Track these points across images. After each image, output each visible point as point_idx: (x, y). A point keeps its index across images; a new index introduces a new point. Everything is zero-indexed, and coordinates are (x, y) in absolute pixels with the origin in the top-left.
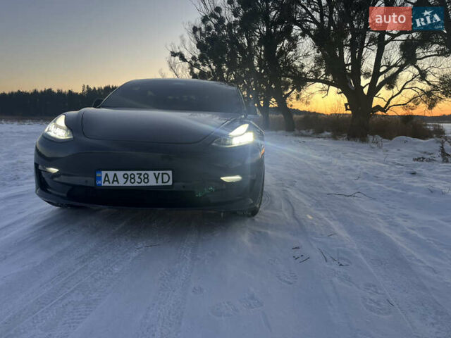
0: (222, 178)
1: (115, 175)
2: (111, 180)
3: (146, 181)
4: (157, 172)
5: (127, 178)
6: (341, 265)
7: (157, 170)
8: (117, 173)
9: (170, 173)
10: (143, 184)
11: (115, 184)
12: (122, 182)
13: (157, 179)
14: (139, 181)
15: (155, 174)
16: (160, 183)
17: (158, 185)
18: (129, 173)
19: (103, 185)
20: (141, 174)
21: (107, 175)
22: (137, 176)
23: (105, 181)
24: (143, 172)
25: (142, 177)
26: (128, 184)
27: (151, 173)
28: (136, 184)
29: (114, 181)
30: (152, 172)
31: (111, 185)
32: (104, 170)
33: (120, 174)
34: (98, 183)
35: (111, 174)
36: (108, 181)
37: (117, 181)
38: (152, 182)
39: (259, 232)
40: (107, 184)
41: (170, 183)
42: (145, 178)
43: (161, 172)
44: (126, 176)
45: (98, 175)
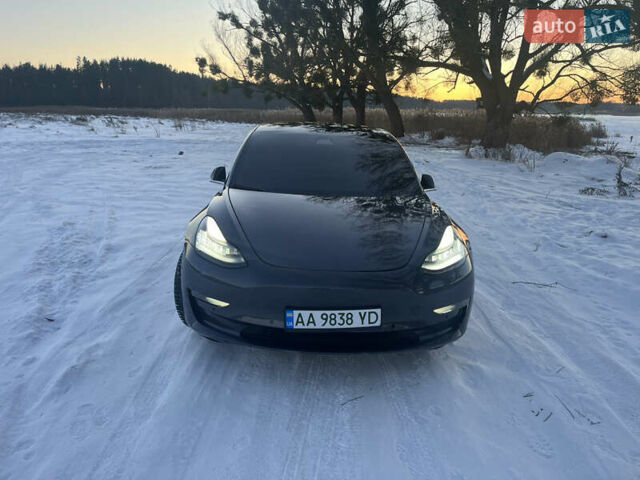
0: (436, 311)
1: (311, 315)
2: (306, 322)
3: (350, 322)
4: (363, 312)
5: (326, 320)
6: (592, 423)
7: (362, 308)
8: (314, 313)
9: (378, 311)
10: (345, 326)
11: (311, 326)
12: (319, 324)
13: (363, 319)
14: (341, 322)
15: (360, 314)
16: (366, 324)
17: (364, 326)
18: (329, 313)
19: (295, 327)
20: (343, 314)
21: (300, 315)
22: (338, 317)
23: (298, 322)
24: (346, 312)
25: (345, 317)
26: (328, 326)
27: (355, 313)
28: (337, 326)
29: (309, 322)
30: (357, 312)
31: (306, 327)
32: (297, 309)
33: (317, 314)
34: (289, 324)
35: (306, 314)
36: (302, 322)
37: (313, 322)
38: (357, 323)
39: (470, 367)
40: (300, 326)
41: (378, 324)
42: (348, 319)
43: (368, 311)
44: (324, 317)
45: (289, 315)
